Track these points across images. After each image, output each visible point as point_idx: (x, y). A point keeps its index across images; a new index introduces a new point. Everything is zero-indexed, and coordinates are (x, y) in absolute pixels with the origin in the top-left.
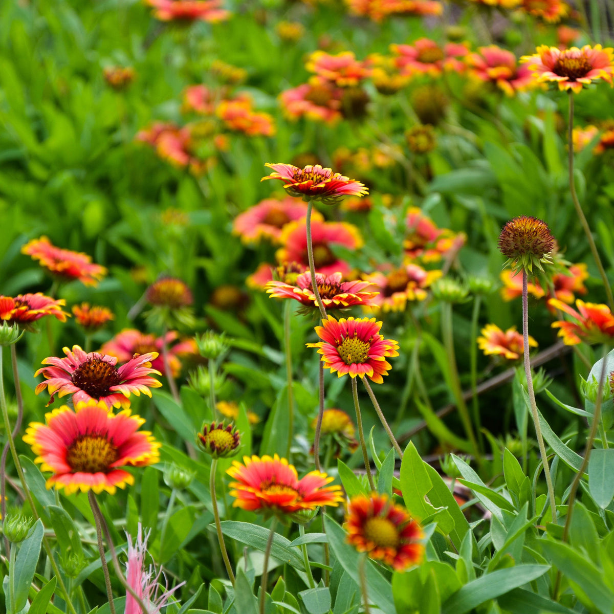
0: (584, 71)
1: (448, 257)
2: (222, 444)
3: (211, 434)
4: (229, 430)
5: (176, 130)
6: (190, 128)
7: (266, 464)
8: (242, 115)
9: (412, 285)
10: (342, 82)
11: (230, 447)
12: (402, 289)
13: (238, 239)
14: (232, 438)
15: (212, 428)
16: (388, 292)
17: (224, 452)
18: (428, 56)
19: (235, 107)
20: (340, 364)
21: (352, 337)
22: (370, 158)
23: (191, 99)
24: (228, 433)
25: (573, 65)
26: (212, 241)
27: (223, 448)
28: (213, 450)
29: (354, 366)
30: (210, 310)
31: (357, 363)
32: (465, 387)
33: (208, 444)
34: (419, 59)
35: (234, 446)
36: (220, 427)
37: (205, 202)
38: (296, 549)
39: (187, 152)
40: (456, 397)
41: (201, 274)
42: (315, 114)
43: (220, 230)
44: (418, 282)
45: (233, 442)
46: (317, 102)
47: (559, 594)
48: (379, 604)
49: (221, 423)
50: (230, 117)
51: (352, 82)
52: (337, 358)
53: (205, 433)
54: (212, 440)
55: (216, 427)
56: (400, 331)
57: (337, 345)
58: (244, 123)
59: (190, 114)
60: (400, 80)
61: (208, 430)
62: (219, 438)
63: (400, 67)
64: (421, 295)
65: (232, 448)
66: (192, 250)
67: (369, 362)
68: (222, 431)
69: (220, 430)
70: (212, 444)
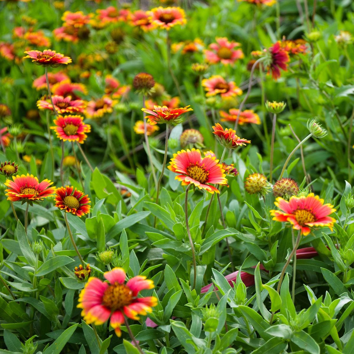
0: (171, 20)
1: (124, 96)
2: (9, 171)
3: (4, 167)
4: (13, 165)
5: (8, 45)
6: (14, 45)
7: (23, 178)
8: (36, 38)
9: (105, 106)
10: (76, 26)
11: (13, 172)
12: (102, 107)
13: (35, 89)
14: (15, 168)
15: (5, 164)
16: (96, 109)
17: (11, 174)
18: (112, 14)
19: (33, 35)
20: (64, 136)
21: (70, 124)
22: (94, 57)
23: (16, 32)
24: (12, 166)
25: (167, 17)
26: (26, 91)
27: (10, 173)
28: (5, 174)
29: (71, 137)
30: (25, 120)
31: (72, 135)
32: (131, 148)
33: (3, 171)
34: (109, 16)
35: (15, 172)
36: (9, 164)
37: (23, 75)
38: (50, 213)
39: (13, 54)
40: (127, 152)
41: (22, 105)
42: (68, 38)
43: (29, 87)
44: (108, 105)
45: (15, 170)
46: (68, 33)
47: (156, 225)
48: (81, 233)
49: (9, 162)
50: (30, 39)
51: (81, 26)
52: (63, 133)
53: (2, 167)
54: (5, 169)
55: (7, 164)
56: (104, 125)
57: (63, 128)
58: (36, 41)
59: (16, 39)
60: (102, 24)
61: (4, 165)
62: (8, 169)
63: (101, 18)
64: (110, 110)
65: (14, 172)
66: (17, 95)
67: (78, 135)
68: (10, 165)
69: (9, 165)
70: (5, 171)
